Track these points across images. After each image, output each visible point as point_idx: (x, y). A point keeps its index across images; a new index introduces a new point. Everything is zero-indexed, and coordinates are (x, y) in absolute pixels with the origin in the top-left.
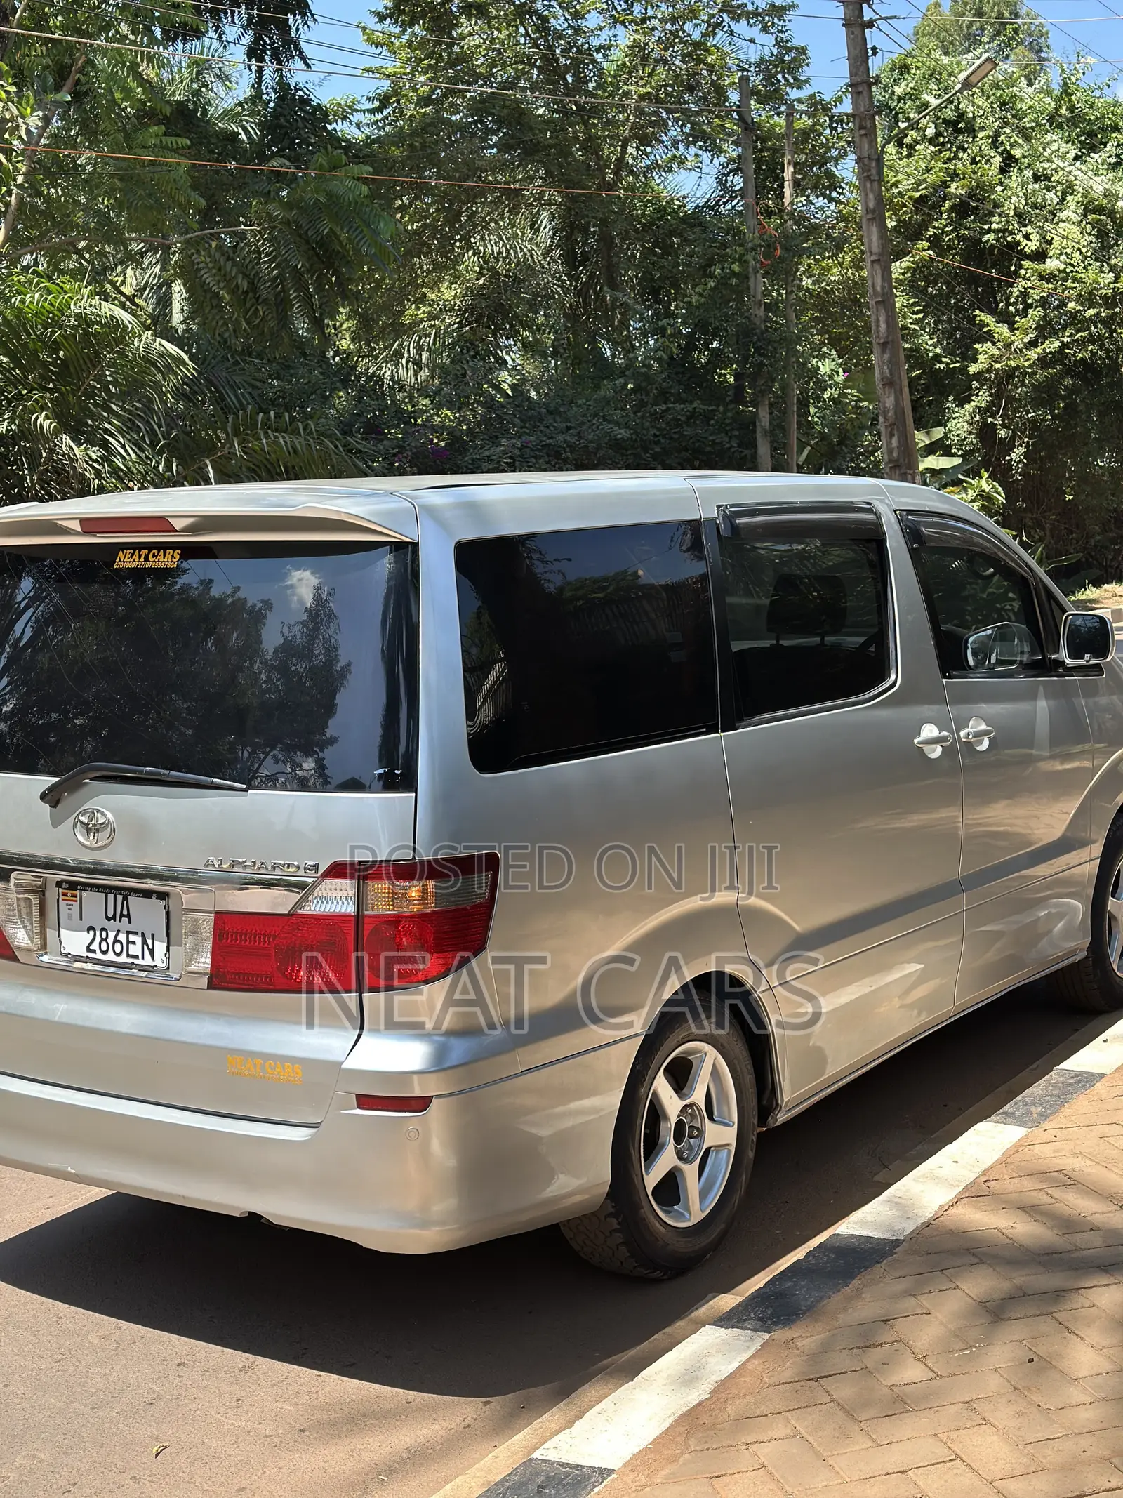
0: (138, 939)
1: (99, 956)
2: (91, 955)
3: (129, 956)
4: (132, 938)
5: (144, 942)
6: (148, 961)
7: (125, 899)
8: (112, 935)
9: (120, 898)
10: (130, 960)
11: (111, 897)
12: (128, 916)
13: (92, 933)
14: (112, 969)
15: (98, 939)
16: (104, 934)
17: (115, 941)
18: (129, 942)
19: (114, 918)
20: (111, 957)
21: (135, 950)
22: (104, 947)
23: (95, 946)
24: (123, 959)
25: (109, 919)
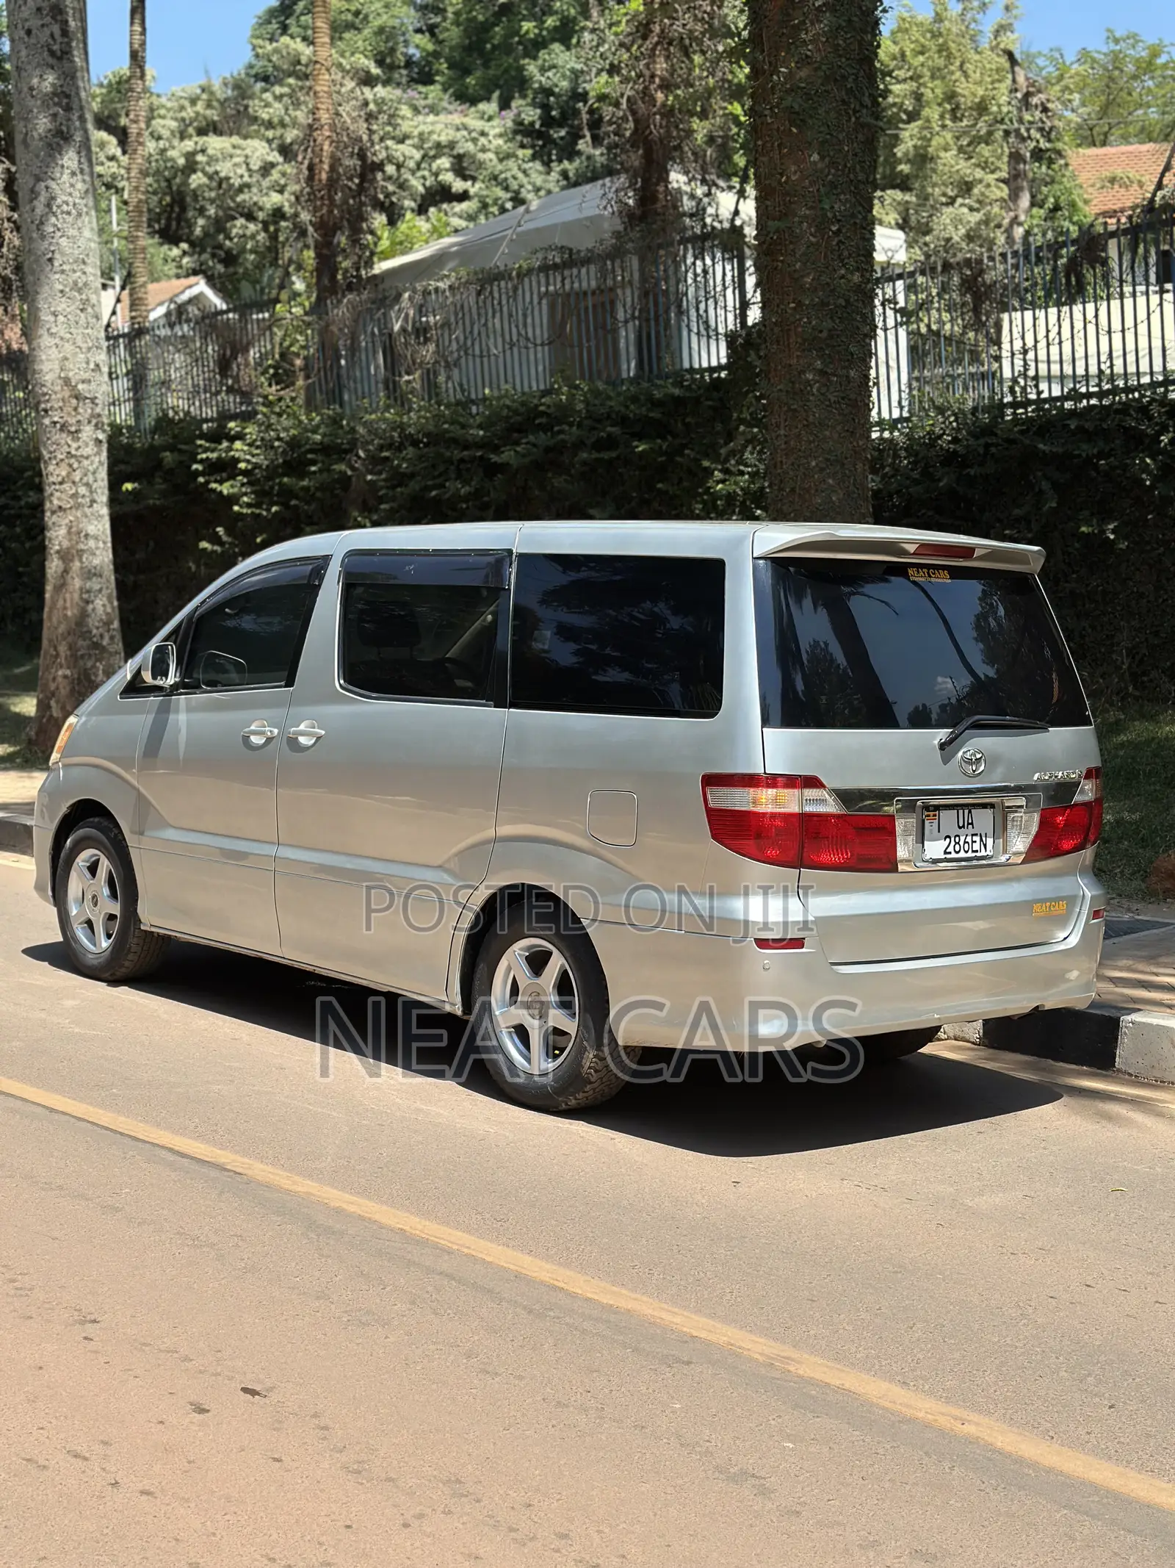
0: (977, 839)
1: (954, 855)
2: (948, 856)
3: (973, 851)
4: (975, 838)
5: (981, 840)
6: (983, 853)
7: (970, 812)
8: (962, 838)
9: (966, 811)
10: (974, 855)
11: (961, 812)
12: (972, 824)
13: (948, 840)
14: (963, 863)
15: (953, 843)
16: (957, 839)
17: (965, 842)
18: (973, 842)
19: (963, 826)
20: (962, 855)
21: (976, 846)
22: (957, 848)
23: (951, 849)
24: (970, 854)
25: (960, 828)
